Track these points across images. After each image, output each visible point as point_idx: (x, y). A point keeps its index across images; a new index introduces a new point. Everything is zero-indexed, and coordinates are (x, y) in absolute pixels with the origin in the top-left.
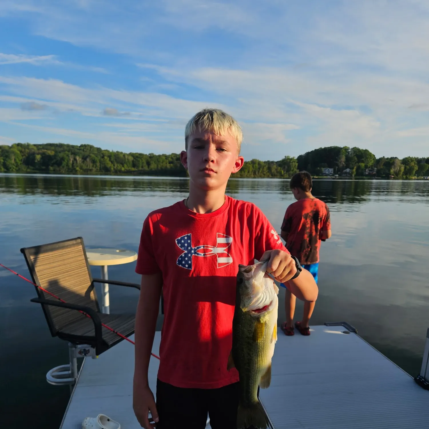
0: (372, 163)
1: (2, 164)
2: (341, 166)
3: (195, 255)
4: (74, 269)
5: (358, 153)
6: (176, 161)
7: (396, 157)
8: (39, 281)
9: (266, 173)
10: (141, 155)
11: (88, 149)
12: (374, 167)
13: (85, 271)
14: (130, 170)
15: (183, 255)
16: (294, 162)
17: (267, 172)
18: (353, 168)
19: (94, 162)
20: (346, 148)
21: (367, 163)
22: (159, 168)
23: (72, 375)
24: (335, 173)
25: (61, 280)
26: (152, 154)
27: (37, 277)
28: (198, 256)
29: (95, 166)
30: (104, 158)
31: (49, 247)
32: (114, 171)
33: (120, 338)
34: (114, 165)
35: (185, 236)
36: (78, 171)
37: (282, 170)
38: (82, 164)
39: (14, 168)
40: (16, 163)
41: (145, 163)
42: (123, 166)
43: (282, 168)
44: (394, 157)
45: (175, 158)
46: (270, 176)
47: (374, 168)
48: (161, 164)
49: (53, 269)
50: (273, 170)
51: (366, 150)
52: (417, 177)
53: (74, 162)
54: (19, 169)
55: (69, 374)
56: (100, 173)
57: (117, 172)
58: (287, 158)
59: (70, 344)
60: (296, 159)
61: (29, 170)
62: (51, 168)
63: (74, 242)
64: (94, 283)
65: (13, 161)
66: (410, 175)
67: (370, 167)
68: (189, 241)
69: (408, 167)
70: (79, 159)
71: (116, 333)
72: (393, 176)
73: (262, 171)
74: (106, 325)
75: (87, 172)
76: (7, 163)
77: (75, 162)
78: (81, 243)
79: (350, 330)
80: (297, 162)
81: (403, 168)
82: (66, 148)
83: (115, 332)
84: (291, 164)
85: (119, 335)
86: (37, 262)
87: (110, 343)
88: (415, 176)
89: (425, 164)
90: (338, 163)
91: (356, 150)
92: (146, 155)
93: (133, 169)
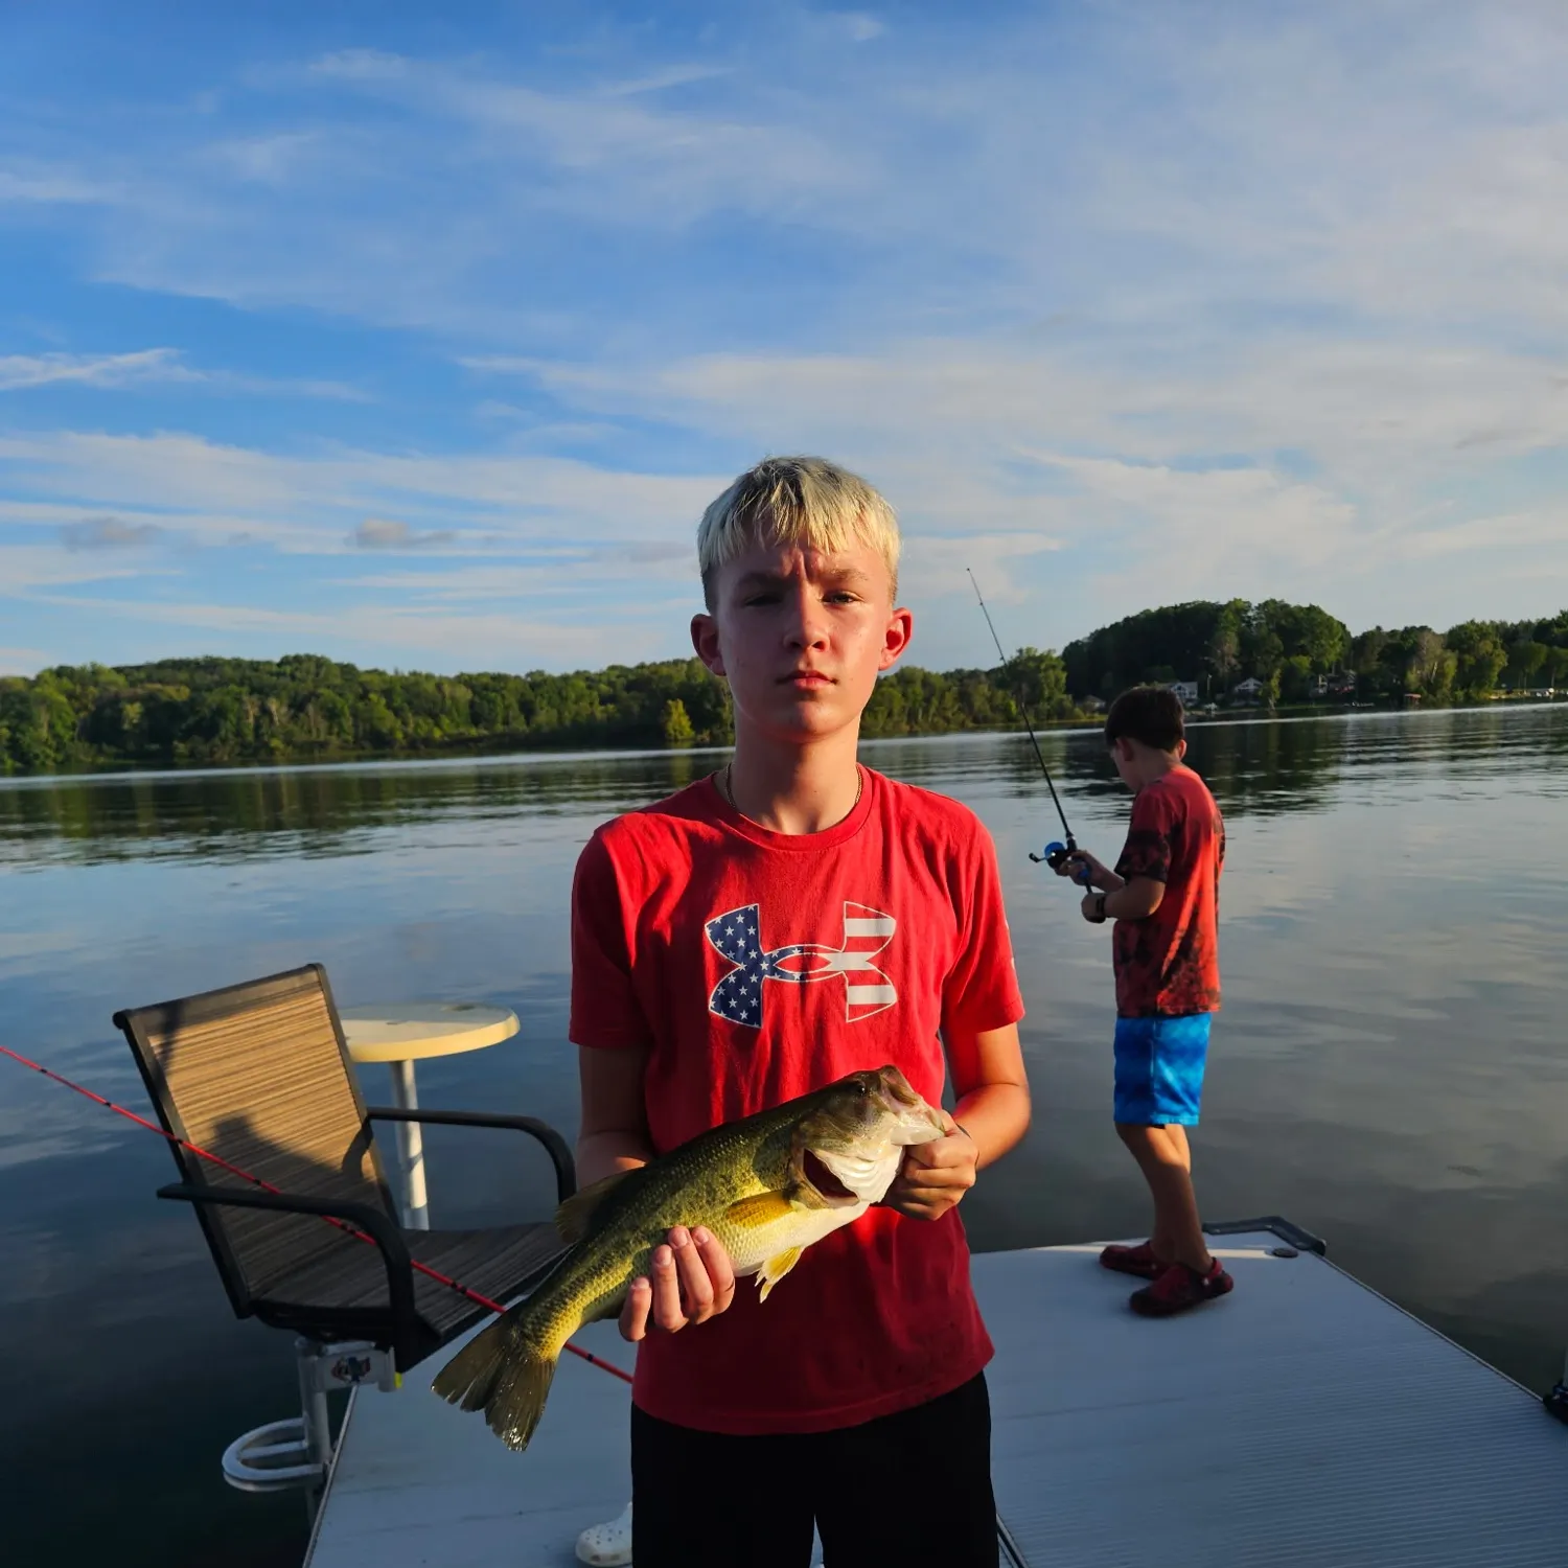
0: (1340, 654)
1: (5, 743)
2: (1224, 670)
3: (773, 977)
4: (301, 1077)
5: (1283, 622)
6: (624, 694)
7: (1424, 625)
8: (182, 1125)
9: (953, 714)
10: (499, 678)
11: (308, 672)
12: (1348, 668)
13: (339, 1083)
14: (461, 734)
15: (732, 979)
16: (1054, 667)
17: (955, 709)
18: (1269, 678)
19: (332, 715)
20: (1240, 605)
21: (1319, 656)
22: (567, 723)
23: (311, 1455)
24: (1204, 696)
25: (259, 1118)
26: (541, 673)
27: (176, 1111)
28: (784, 983)
29: (336, 730)
30: (370, 700)
31: (213, 1003)
32: (404, 742)
33: (477, 1308)
34: (405, 723)
35: (737, 914)
36: (277, 753)
37: (1011, 698)
38: (291, 726)
39: (47, 756)
40: (56, 736)
41: (516, 706)
42: (438, 724)
43: (1009, 693)
44: (1418, 626)
45: (621, 682)
46: (970, 724)
47: (1346, 671)
48: (574, 708)
49: (228, 1080)
50: (979, 703)
51: (1312, 609)
52: (1508, 693)
53: (261, 721)
54: (68, 758)
55: (303, 1452)
56: (355, 753)
57: (418, 747)
58: (1025, 655)
59: (299, 1342)
60: (1058, 658)
61: (101, 760)
62: (181, 748)
63: (296, 982)
64: (373, 1122)
65: (44, 733)
66: (1480, 686)
67: (1330, 670)
68: (752, 931)
69: (1472, 659)
70: (277, 710)
71: (463, 1291)
72: (1418, 696)
73: (937, 709)
74: (424, 1266)
75: (312, 751)
76: (26, 740)
77: (265, 721)
78: (320, 983)
79: (1299, 1244)
80: (1064, 669)
81: (1451, 666)
82: (228, 671)
83: (460, 1286)
84: (1042, 675)
85: (472, 1299)
86: (173, 1057)
87: (443, 1327)
88: (1502, 692)
89: (1533, 642)
90: (1213, 661)
91: (1275, 612)
92: (517, 678)
93: (474, 732)
